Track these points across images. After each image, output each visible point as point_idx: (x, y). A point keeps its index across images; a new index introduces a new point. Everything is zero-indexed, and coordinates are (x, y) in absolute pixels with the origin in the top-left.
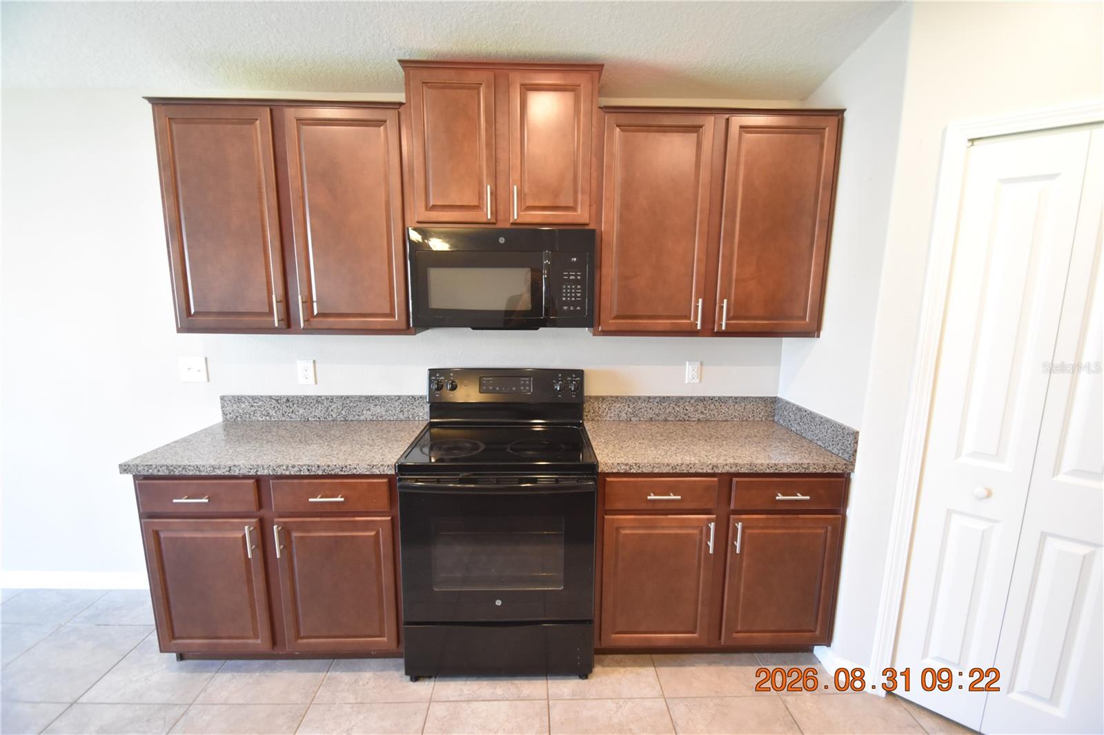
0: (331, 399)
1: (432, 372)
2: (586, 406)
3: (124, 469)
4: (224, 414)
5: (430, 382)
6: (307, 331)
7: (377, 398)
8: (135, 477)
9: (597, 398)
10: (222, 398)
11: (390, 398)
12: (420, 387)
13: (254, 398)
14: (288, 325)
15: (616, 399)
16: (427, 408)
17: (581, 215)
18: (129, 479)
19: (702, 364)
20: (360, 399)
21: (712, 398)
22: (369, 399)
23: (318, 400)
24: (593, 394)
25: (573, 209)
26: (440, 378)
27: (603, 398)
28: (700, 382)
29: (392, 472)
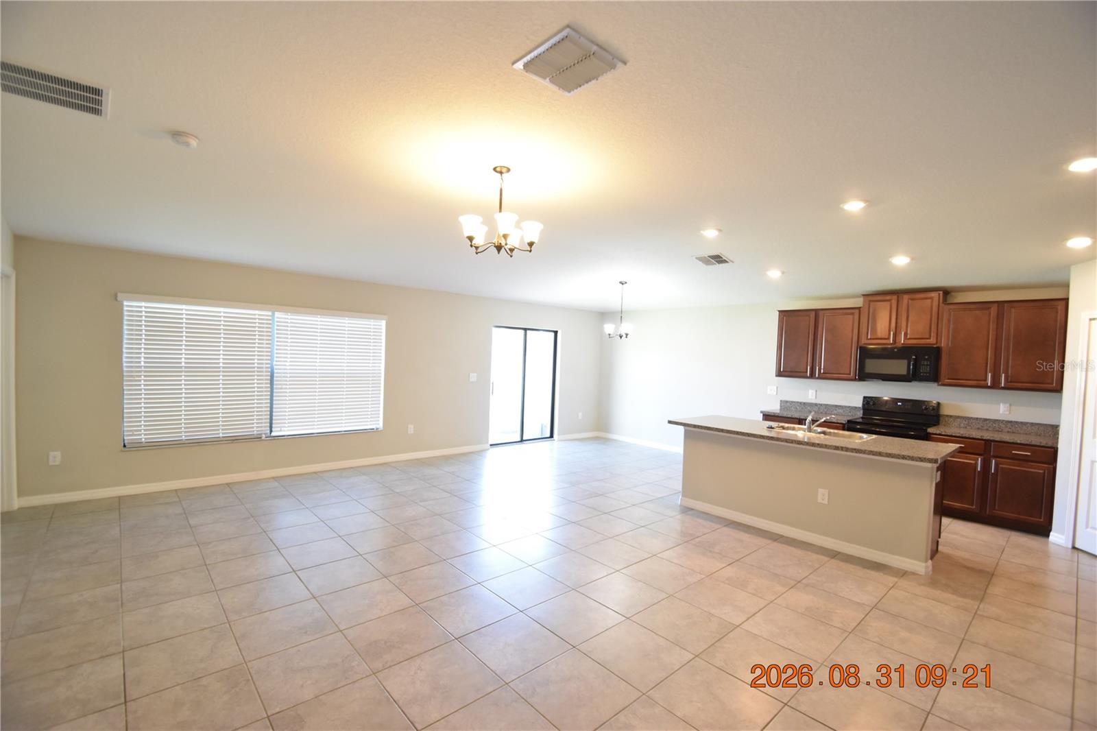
0: (821, 405)
1: (865, 397)
2: (941, 419)
3: (761, 412)
4: (781, 406)
5: (864, 401)
6: (818, 378)
7: (840, 406)
8: (763, 415)
9: (947, 416)
10: (781, 401)
11: (846, 407)
12: (859, 403)
13: (792, 402)
14: (812, 376)
15: (958, 417)
16: (862, 412)
17: (932, 340)
18: (762, 415)
19: (1010, 405)
20: (833, 406)
21: (1016, 422)
22: (836, 406)
23: (816, 405)
24: (946, 414)
25: (929, 338)
26: (867, 400)
27: (951, 416)
28: (1010, 413)
29: (844, 422)
